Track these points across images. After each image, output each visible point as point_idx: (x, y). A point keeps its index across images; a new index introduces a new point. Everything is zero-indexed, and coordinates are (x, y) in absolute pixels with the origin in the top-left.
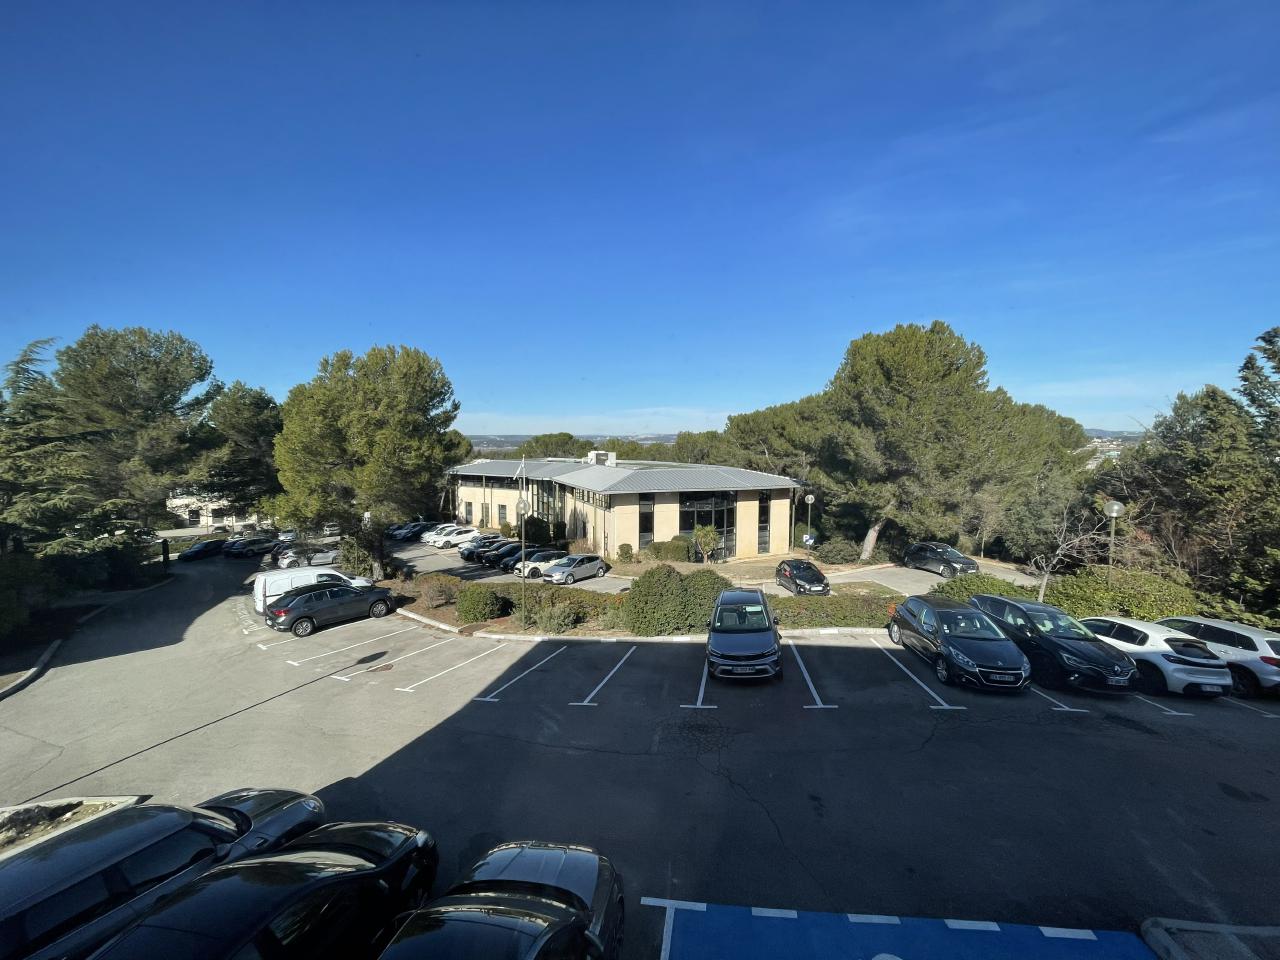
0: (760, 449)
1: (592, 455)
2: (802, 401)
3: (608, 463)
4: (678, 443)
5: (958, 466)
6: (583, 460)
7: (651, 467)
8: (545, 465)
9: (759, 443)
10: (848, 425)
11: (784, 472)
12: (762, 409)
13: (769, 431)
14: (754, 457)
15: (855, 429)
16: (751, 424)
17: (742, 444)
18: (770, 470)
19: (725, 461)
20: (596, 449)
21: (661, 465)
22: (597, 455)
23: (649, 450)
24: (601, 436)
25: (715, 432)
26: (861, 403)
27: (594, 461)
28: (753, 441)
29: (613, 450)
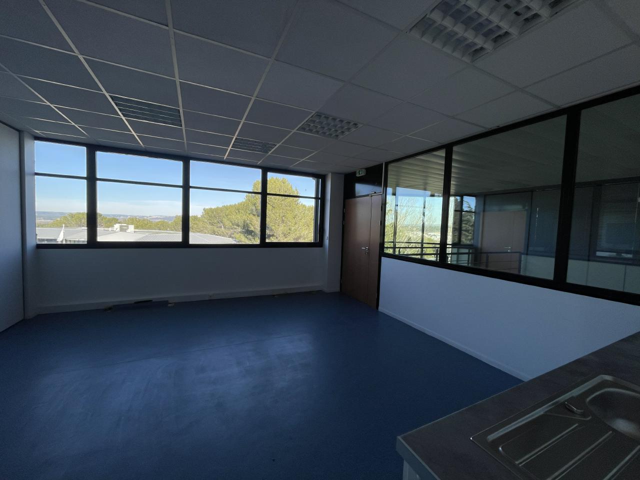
0: (219, 225)
1: (117, 226)
2: (238, 204)
3: (129, 231)
4: (175, 221)
5: (289, 233)
6: (110, 229)
7: (157, 233)
8: (81, 231)
9: (219, 222)
10: (251, 216)
11: (230, 237)
12: (220, 206)
13: (224, 217)
14: (215, 229)
15: (254, 218)
16: (215, 213)
17: (210, 223)
18: (224, 236)
19: (202, 231)
20: (119, 223)
21: (163, 233)
22: (121, 226)
23: (157, 224)
24: (124, 216)
25: (197, 216)
26: (256, 207)
27: (119, 229)
28: (215, 221)
29: (132, 224)
